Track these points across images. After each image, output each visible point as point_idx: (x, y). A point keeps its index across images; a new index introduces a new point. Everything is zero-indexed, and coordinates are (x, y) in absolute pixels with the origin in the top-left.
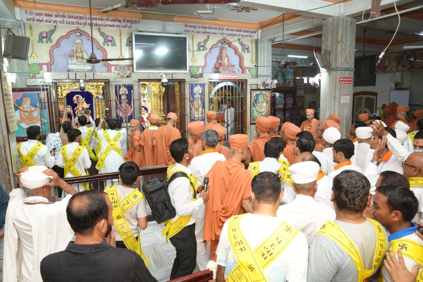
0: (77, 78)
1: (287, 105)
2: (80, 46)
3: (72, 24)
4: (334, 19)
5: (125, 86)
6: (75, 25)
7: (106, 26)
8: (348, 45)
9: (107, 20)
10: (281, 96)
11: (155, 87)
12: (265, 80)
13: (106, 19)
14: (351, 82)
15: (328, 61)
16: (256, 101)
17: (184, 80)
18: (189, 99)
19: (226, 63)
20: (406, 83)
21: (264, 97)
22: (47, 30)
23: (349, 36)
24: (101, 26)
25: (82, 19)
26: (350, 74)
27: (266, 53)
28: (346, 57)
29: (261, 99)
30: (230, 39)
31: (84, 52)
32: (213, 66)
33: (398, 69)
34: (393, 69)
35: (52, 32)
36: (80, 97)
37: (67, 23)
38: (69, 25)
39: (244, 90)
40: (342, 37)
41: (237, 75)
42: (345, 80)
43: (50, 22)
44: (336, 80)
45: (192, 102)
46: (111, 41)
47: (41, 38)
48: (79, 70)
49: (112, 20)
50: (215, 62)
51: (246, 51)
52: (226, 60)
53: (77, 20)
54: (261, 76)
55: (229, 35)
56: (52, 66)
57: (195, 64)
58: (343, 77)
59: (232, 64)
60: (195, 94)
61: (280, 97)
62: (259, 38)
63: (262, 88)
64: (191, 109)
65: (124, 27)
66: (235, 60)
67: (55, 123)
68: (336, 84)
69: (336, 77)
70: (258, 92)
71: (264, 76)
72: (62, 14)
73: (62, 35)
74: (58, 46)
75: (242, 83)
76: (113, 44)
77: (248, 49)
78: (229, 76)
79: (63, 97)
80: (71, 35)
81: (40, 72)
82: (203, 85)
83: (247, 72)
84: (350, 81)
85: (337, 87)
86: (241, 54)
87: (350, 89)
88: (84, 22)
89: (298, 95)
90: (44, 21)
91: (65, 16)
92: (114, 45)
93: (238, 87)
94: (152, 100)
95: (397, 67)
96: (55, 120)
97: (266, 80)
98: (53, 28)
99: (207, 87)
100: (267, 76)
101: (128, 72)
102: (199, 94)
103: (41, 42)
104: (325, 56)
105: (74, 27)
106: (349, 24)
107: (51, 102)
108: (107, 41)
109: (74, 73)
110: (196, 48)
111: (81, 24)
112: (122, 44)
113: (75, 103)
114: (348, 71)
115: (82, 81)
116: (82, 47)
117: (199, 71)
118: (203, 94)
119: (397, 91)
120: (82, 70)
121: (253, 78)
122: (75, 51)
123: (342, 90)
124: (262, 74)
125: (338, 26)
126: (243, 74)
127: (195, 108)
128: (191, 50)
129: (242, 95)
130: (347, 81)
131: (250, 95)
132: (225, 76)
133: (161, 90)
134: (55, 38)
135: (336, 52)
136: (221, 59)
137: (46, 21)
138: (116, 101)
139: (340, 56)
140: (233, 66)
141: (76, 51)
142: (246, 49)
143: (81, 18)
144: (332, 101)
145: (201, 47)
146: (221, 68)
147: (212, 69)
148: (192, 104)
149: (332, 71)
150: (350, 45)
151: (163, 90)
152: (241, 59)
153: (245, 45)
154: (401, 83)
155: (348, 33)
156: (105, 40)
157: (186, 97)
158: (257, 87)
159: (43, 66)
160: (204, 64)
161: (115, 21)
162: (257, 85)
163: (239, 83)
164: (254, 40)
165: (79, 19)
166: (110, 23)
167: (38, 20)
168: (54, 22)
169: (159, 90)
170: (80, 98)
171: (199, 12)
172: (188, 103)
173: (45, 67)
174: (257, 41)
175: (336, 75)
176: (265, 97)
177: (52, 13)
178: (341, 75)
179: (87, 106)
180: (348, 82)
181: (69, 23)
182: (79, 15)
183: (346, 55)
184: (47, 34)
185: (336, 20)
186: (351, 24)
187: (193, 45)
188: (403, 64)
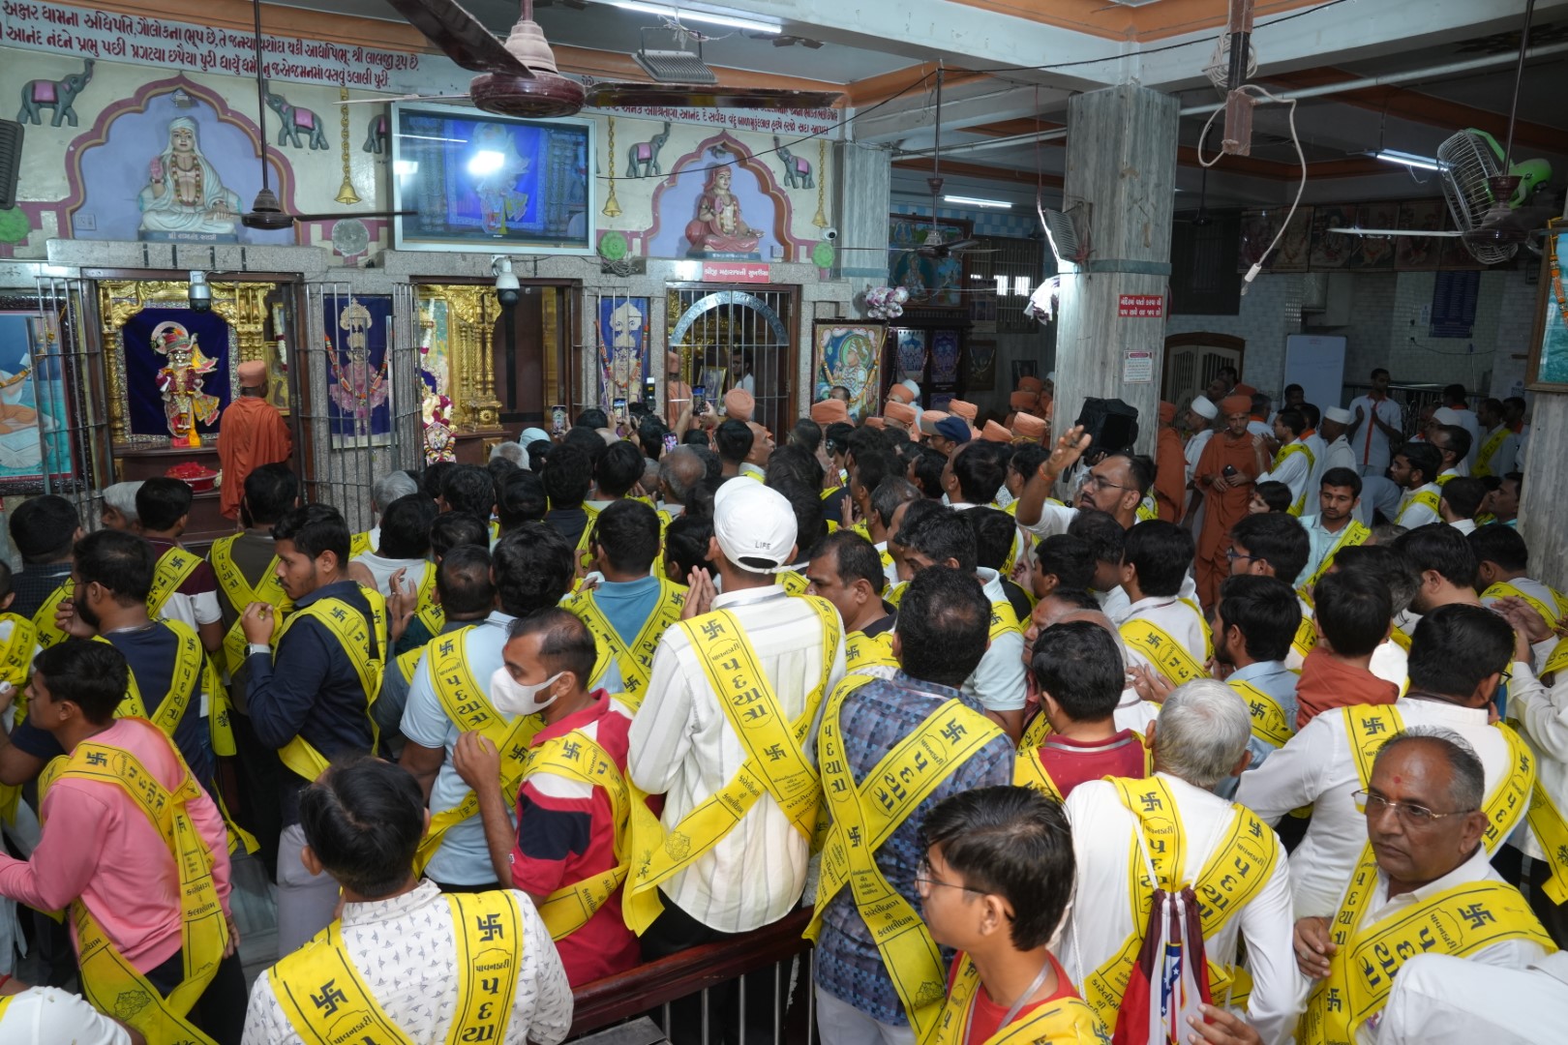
0: (181, 266)
1: (935, 372)
2: (188, 142)
3: (159, 58)
4: (1108, 94)
5: (362, 299)
6: (167, 64)
7: (290, 70)
8: (1151, 186)
9: (296, 49)
10: (916, 338)
11: (467, 299)
12: (864, 289)
13: (290, 45)
14: (1158, 312)
15: (1085, 236)
16: (831, 360)
17: (580, 281)
18: (593, 351)
19: (729, 224)
20: (1339, 312)
21: (859, 348)
22: (57, 74)
23: (1155, 157)
24: (272, 72)
25: (197, 42)
26: (1156, 285)
27: (869, 192)
28: (1146, 227)
29: (848, 353)
30: (744, 136)
31: (205, 168)
32: (683, 233)
33: (1312, 263)
34: (1296, 261)
35: (77, 83)
36: (181, 330)
37: (136, 54)
38: (144, 61)
39: (789, 322)
40: (1133, 157)
41: (766, 268)
42: (1140, 302)
43: (68, 43)
44: (1109, 305)
45: (604, 361)
46: (308, 130)
47: (32, 106)
48: (187, 236)
49: (313, 52)
50: (690, 219)
51: (799, 181)
52: (728, 212)
53: (177, 42)
54: (851, 273)
55: (743, 121)
56: (76, 215)
57: (619, 225)
58: (1132, 292)
59: (752, 225)
60: (618, 333)
61: (912, 341)
62: (849, 136)
63: (854, 315)
64: (600, 388)
65: (360, 78)
66: (759, 214)
67: (92, 431)
68: (1108, 316)
69: (1109, 294)
70: (839, 332)
71: (862, 273)
72: (118, 17)
73: (116, 100)
74: (103, 140)
75: (785, 298)
76: (318, 141)
77: (806, 174)
78: (738, 272)
79: (113, 330)
80: (154, 100)
81: (29, 235)
82: (644, 303)
83: (803, 258)
84: (1155, 308)
85: (1113, 328)
86: (781, 191)
87: (1153, 331)
88: (206, 53)
89: (974, 337)
90: (44, 40)
91: (131, 25)
92: (319, 143)
93: (769, 312)
94: (450, 348)
95: (1309, 253)
96: (91, 422)
97: (869, 287)
98: (81, 70)
99: (658, 310)
100: (873, 273)
101: (373, 248)
102: (631, 333)
103: (33, 122)
104: (1075, 220)
105: (167, 70)
106: (1156, 114)
107: (77, 356)
108: (292, 127)
109: (169, 247)
110: (621, 165)
111: (192, 59)
112: (350, 141)
113: (162, 351)
114: (1150, 272)
115: (197, 277)
116: (196, 148)
117: (630, 249)
118: (644, 332)
119: (1307, 338)
120: (199, 234)
121: (821, 278)
122: (168, 162)
123: (1128, 337)
124: (854, 266)
125: (1120, 120)
126: (787, 266)
127: (616, 383)
128: (605, 173)
129: (783, 340)
130: (1146, 307)
131: (810, 339)
132: (724, 272)
133: (489, 310)
134: (90, 105)
135: (1112, 208)
136: (713, 207)
137: (51, 40)
138: (327, 356)
139: (1124, 223)
140: (752, 235)
141: (175, 164)
142: (800, 174)
143: (192, 36)
144: (1093, 373)
145: (641, 161)
146: (710, 240)
147: (676, 244)
148: (605, 368)
149: (1098, 271)
150: (1158, 186)
151: (496, 311)
152: (782, 212)
153: (797, 160)
154: (1321, 310)
155: (1154, 145)
156: (286, 125)
157: (583, 344)
158: (837, 311)
159: (44, 214)
160: (648, 224)
161: (325, 55)
162: (837, 303)
163: (772, 297)
164: (829, 144)
165: (183, 42)
166: (305, 61)
167: (19, 35)
168: (83, 47)
169: (479, 310)
170: (180, 334)
171: (649, 52)
172: (592, 366)
173: (49, 219)
174: (838, 149)
175: (1110, 287)
176: (864, 349)
177: (76, 10)
178: (1126, 286)
179: (206, 365)
180: (1150, 312)
181: (146, 55)
182: (184, 26)
183: (1145, 219)
184: (55, 91)
185: (1114, 97)
186: (1164, 113)
187: (611, 154)
188: (1328, 247)
